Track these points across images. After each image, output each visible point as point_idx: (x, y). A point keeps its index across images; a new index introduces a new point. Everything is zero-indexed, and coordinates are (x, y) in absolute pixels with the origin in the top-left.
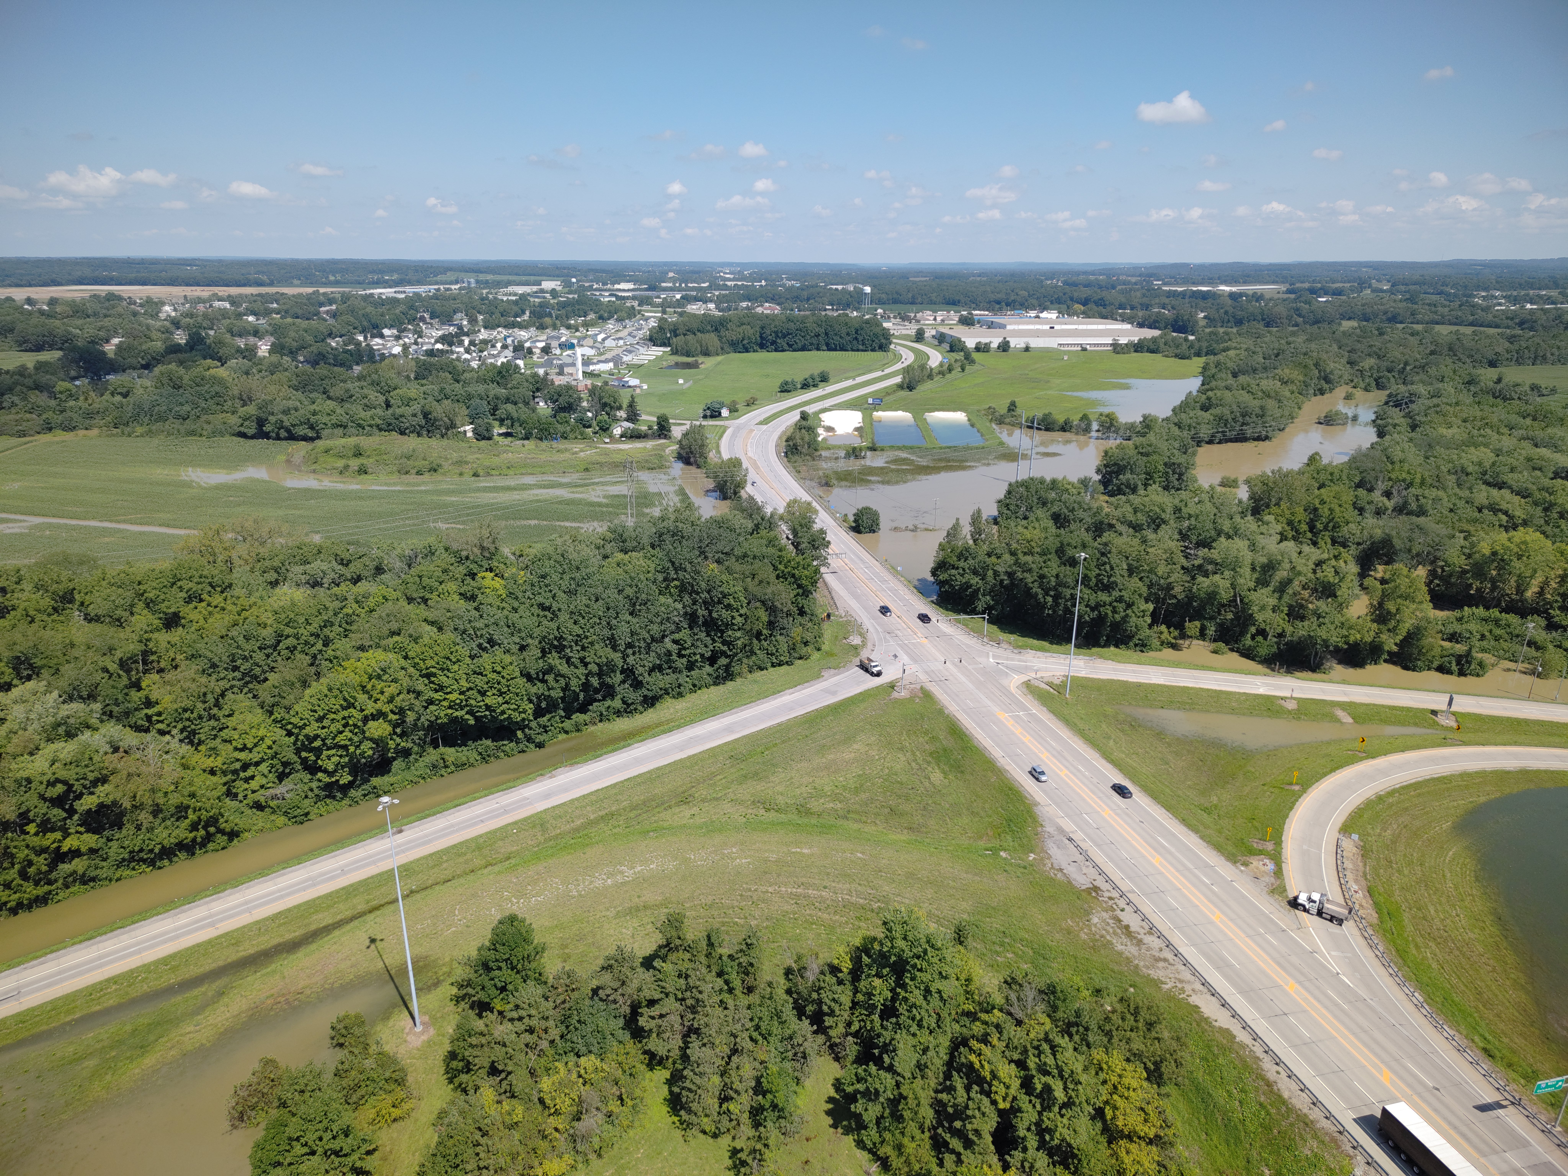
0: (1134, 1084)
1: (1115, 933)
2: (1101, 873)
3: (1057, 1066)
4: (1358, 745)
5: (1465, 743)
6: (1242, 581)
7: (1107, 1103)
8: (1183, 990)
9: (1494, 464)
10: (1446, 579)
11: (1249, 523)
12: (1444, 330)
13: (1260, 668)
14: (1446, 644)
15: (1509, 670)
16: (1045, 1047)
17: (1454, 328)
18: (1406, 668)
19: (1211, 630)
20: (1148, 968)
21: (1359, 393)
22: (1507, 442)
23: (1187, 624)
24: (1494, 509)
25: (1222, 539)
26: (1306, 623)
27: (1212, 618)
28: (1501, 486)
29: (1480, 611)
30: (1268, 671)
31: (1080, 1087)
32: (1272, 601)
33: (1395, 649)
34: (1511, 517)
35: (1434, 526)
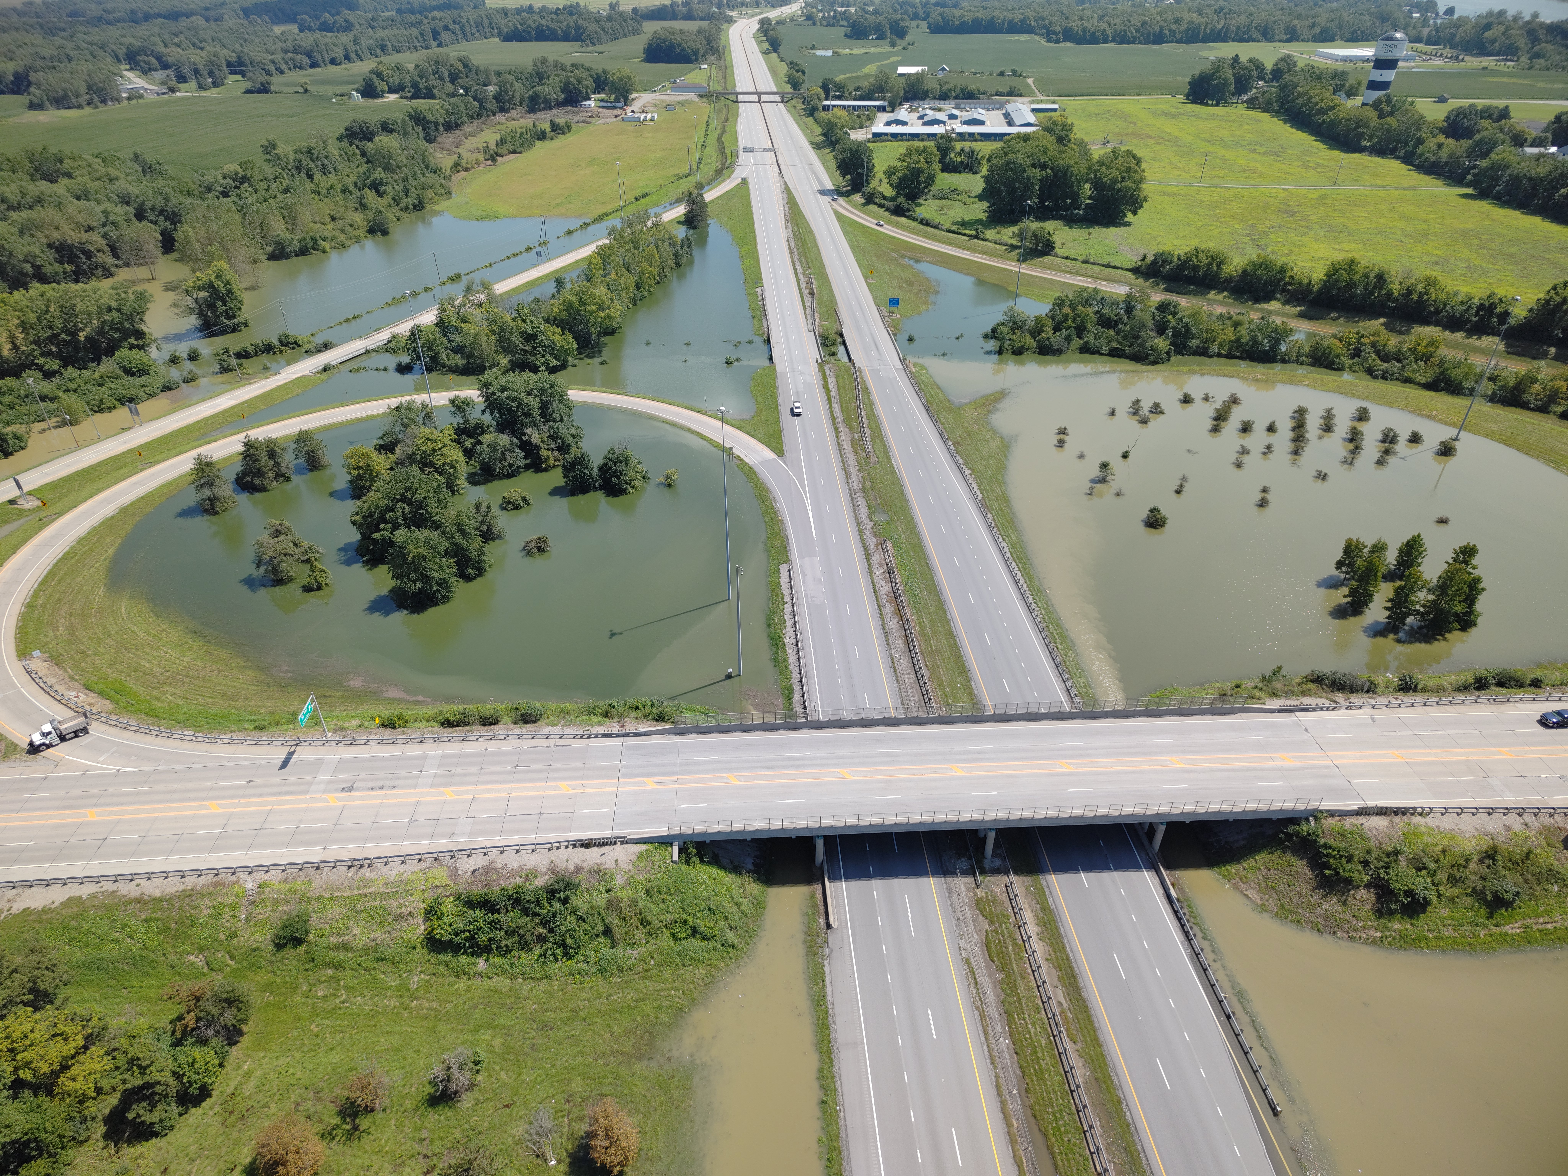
5: (60, 514)
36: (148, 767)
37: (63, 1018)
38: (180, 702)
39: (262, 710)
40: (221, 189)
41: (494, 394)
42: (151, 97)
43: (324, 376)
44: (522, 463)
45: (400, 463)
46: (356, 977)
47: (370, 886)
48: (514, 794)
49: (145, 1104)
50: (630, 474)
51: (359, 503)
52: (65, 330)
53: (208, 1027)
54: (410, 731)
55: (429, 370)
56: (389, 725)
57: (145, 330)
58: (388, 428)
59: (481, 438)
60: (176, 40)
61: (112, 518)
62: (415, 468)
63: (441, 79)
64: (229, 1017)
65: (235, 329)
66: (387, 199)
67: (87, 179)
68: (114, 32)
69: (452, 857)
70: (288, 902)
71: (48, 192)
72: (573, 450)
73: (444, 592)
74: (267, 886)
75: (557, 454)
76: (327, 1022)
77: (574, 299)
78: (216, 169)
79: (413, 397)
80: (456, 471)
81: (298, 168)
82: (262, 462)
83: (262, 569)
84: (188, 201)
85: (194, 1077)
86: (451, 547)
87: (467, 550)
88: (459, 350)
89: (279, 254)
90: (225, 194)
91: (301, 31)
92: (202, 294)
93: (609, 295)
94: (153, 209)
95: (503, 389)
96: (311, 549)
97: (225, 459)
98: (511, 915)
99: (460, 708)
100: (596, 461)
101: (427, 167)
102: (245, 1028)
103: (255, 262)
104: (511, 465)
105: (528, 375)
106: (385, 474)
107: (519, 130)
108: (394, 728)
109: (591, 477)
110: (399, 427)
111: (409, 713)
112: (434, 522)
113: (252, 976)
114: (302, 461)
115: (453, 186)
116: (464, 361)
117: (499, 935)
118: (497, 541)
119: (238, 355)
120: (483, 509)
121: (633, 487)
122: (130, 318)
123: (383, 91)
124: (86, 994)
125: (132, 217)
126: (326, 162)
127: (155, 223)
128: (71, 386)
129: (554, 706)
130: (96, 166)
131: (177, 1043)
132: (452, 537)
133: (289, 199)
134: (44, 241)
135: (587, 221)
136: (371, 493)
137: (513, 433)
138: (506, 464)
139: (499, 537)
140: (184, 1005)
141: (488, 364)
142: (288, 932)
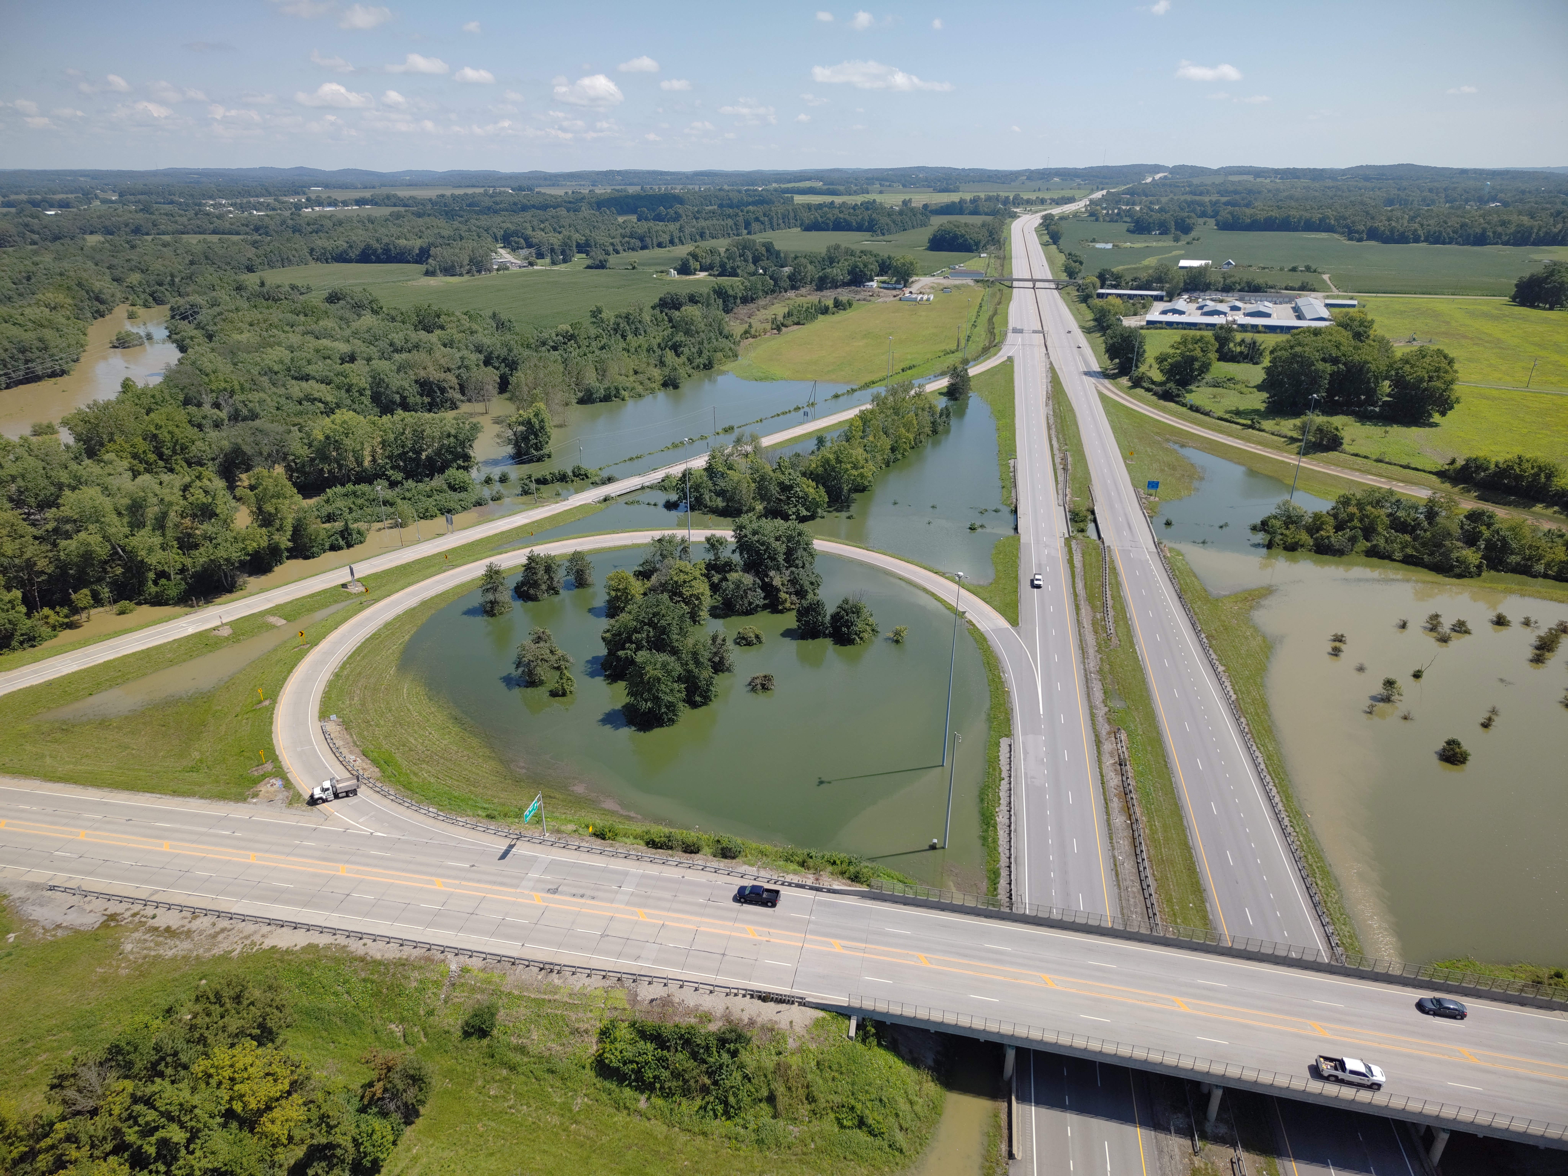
0: (249, 1060)
1: (158, 944)
2: (109, 897)
3: (162, 1114)
4: (300, 640)
5: (376, 601)
6: (113, 530)
7: (232, 1099)
8: (253, 943)
9: (292, 360)
10: (301, 470)
11: (89, 467)
12: (193, 240)
13: (177, 609)
14: (327, 526)
15: (380, 529)
16: (139, 1108)
17: (202, 237)
18: (307, 558)
19: (105, 592)
20: (209, 950)
21: (140, 311)
22: (295, 339)
23: (73, 596)
24: (313, 400)
25: (67, 492)
26: (202, 550)
27: (99, 580)
28: (306, 378)
29: (339, 489)
30: (188, 609)
31: (197, 1111)
32: (157, 540)
33: (290, 544)
34: (326, 403)
35: (270, 425)
36: (395, 835)
37: (278, 1058)
38: (432, 780)
39: (496, 801)
40: (552, 344)
41: (746, 536)
42: (514, 269)
43: (603, 506)
44: (761, 602)
45: (653, 589)
46: (526, 1084)
47: (556, 993)
48: (702, 929)
49: (324, 1164)
50: (860, 625)
51: (612, 621)
52: (413, 450)
53: (392, 1100)
54: (617, 845)
55: (692, 509)
56: (600, 835)
57: (472, 454)
58: (649, 557)
59: (728, 575)
60: (542, 226)
61: (414, 609)
62: (666, 596)
63: (746, 261)
64: (410, 1095)
65: (540, 459)
66: (683, 359)
67: (454, 331)
68: (497, 219)
69: (634, 981)
70: (483, 991)
71: (424, 340)
72: (810, 596)
73: (671, 715)
74: (468, 971)
75: (794, 598)
76: (493, 1124)
77: (832, 457)
78: (552, 328)
79: (674, 532)
80: (701, 603)
81: (616, 330)
82: (539, 576)
83: (520, 670)
84: (526, 353)
85: (370, 1149)
86: (684, 673)
87: (698, 678)
88: (721, 493)
89: (587, 399)
90: (555, 348)
91: (639, 220)
92: (521, 428)
93: (865, 455)
94: (498, 357)
95: (755, 533)
96: (564, 658)
97: (510, 569)
98: (680, 1056)
99: (667, 830)
100: (830, 609)
101: (721, 334)
102: (422, 1110)
103: (567, 404)
104: (750, 604)
105: (779, 522)
106: (639, 598)
107: (805, 306)
108: (604, 839)
109: (823, 624)
110: (658, 557)
111: (620, 827)
112: (673, 648)
113: (438, 1058)
114: (572, 578)
115: (740, 350)
116: (725, 504)
117: (665, 1074)
118: (726, 673)
119: (538, 481)
120: (719, 641)
121: (861, 639)
122: (462, 444)
123: (695, 270)
124: (301, 1040)
125: (481, 364)
126: (639, 326)
127: (497, 369)
128: (408, 495)
129: (754, 845)
130: (463, 322)
131: (363, 1110)
132: (687, 664)
133: (604, 354)
134: (413, 377)
135: (855, 387)
136: (623, 614)
137: (757, 574)
138: (746, 602)
139: (728, 670)
140: (377, 1071)
141: (745, 509)
142: (477, 1022)
